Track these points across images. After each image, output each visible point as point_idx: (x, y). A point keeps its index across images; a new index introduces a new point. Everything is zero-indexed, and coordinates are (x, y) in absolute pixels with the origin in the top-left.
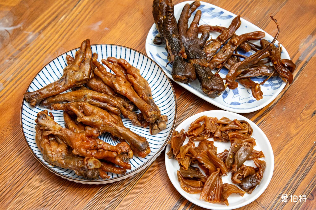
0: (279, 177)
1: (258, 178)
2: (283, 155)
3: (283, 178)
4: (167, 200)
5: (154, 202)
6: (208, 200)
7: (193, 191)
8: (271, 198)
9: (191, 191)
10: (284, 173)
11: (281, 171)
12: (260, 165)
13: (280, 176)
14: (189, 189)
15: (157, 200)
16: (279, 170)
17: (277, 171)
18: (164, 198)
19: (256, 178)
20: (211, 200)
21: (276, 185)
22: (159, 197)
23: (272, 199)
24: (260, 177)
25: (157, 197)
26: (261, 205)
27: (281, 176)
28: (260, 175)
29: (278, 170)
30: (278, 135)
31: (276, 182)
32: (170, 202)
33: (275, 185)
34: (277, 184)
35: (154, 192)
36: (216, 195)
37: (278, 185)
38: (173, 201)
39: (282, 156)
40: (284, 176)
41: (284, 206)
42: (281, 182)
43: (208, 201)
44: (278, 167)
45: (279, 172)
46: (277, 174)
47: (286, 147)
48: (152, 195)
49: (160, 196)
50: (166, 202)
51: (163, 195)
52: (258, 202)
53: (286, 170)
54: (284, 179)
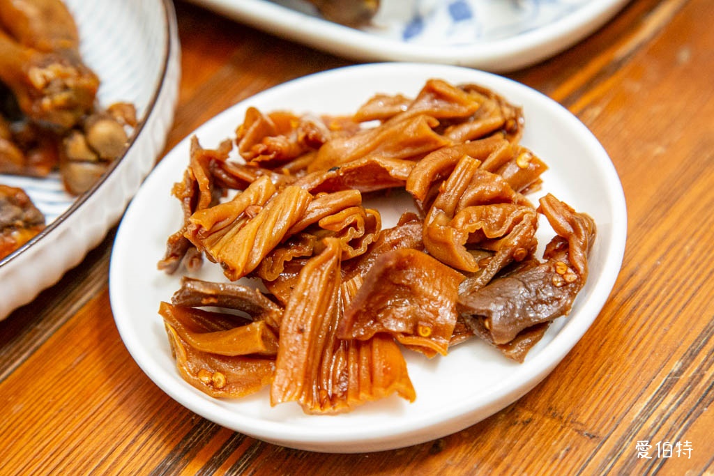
0: (664, 307)
1: (565, 284)
2: (681, 219)
3: (684, 307)
4: (117, 454)
5: (57, 467)
6: (322, 405)
7: (238, 383)
8: (626, 393)
9: (227, 384)
10: (688, 288)
11: (677, 281)
12: (573, 224)
13: (670, 300)
14: (220, 378)
15: (72, 456)
16: (664, 278)
17: (653, 285)
18: (107, 446)
19: (553, 284)
20: (333, 399)
21: (652, 338)
22: (83, 445)
23: (634, 397)
24: (572, 276)
25: (72, 446)
26: (579, 427)
27: (675, 300)
28: (576, 270)
29: (659, 279)
30: (659, 150)
31: (650, 326)
32: (132, 459)
33: (646, 340)
34: (659, 335)
35: (60, 428)
36: (351, 372)
37: (661, 339)
38: (149, 454)
39: (678, 223)
40: (690, 300)
41: (691, 423)
42: (675, 325)
43: (318, 409)
44: (661, 269)
45: (664, 285)
46: (655, 296)
47: (697, 189)
48: (49, 439)
49: (87, 441)
50: (112, 460)
51: (103, 434)
52: (561, 418)
53: (698, 277)
54: (692, 311)
